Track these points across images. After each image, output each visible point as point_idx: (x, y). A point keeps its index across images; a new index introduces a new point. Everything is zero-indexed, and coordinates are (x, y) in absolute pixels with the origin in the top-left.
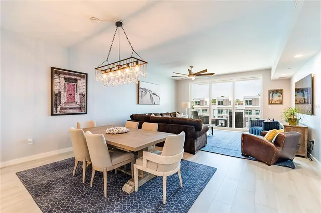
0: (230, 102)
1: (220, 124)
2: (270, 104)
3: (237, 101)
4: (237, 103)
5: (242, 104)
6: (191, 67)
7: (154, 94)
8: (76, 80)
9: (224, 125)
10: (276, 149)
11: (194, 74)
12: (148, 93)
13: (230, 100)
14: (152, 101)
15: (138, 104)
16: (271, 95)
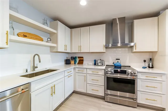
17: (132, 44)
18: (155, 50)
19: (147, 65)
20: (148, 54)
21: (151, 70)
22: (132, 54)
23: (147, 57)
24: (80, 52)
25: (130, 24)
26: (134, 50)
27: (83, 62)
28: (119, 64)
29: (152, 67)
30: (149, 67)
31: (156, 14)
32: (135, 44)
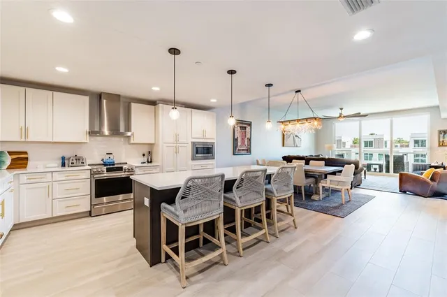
0: (386, 143)
1: (373, 170)
2: (439, 146)
3: (399, 142)
4: (399, 145)
5: (408, 146)
6: (341, 109)
7: (296, 136)
8: (245, 128)
9: (378, 170)
10: (432, 183)
11: (344, 117)
12: (292, 135)
13: (385, 140)
14: (294, 144)
15: (283, 146)
16: (442, 135)
17: (129, 134)
18: (153, 142)
19: (146, 160)
20: (146, 146)
21: (150, 165)
22: (130, 146)
23: (146, 151)
24: (23, 140)
25: (127, 104)
26: (132, 142)
27: (27, 164)
28: (111, 161)
29: (151, 162)
30: (148, 162)
31: (153, 103)
32: (133, 134)
